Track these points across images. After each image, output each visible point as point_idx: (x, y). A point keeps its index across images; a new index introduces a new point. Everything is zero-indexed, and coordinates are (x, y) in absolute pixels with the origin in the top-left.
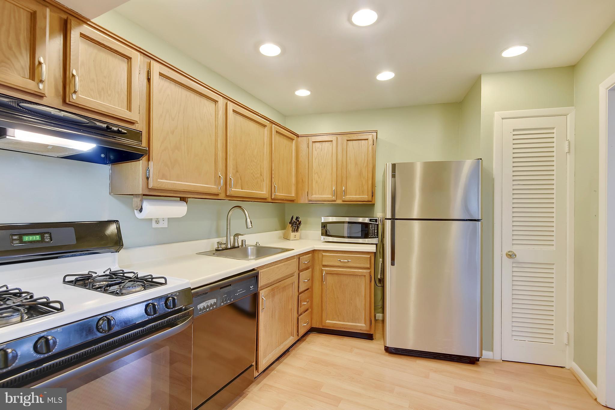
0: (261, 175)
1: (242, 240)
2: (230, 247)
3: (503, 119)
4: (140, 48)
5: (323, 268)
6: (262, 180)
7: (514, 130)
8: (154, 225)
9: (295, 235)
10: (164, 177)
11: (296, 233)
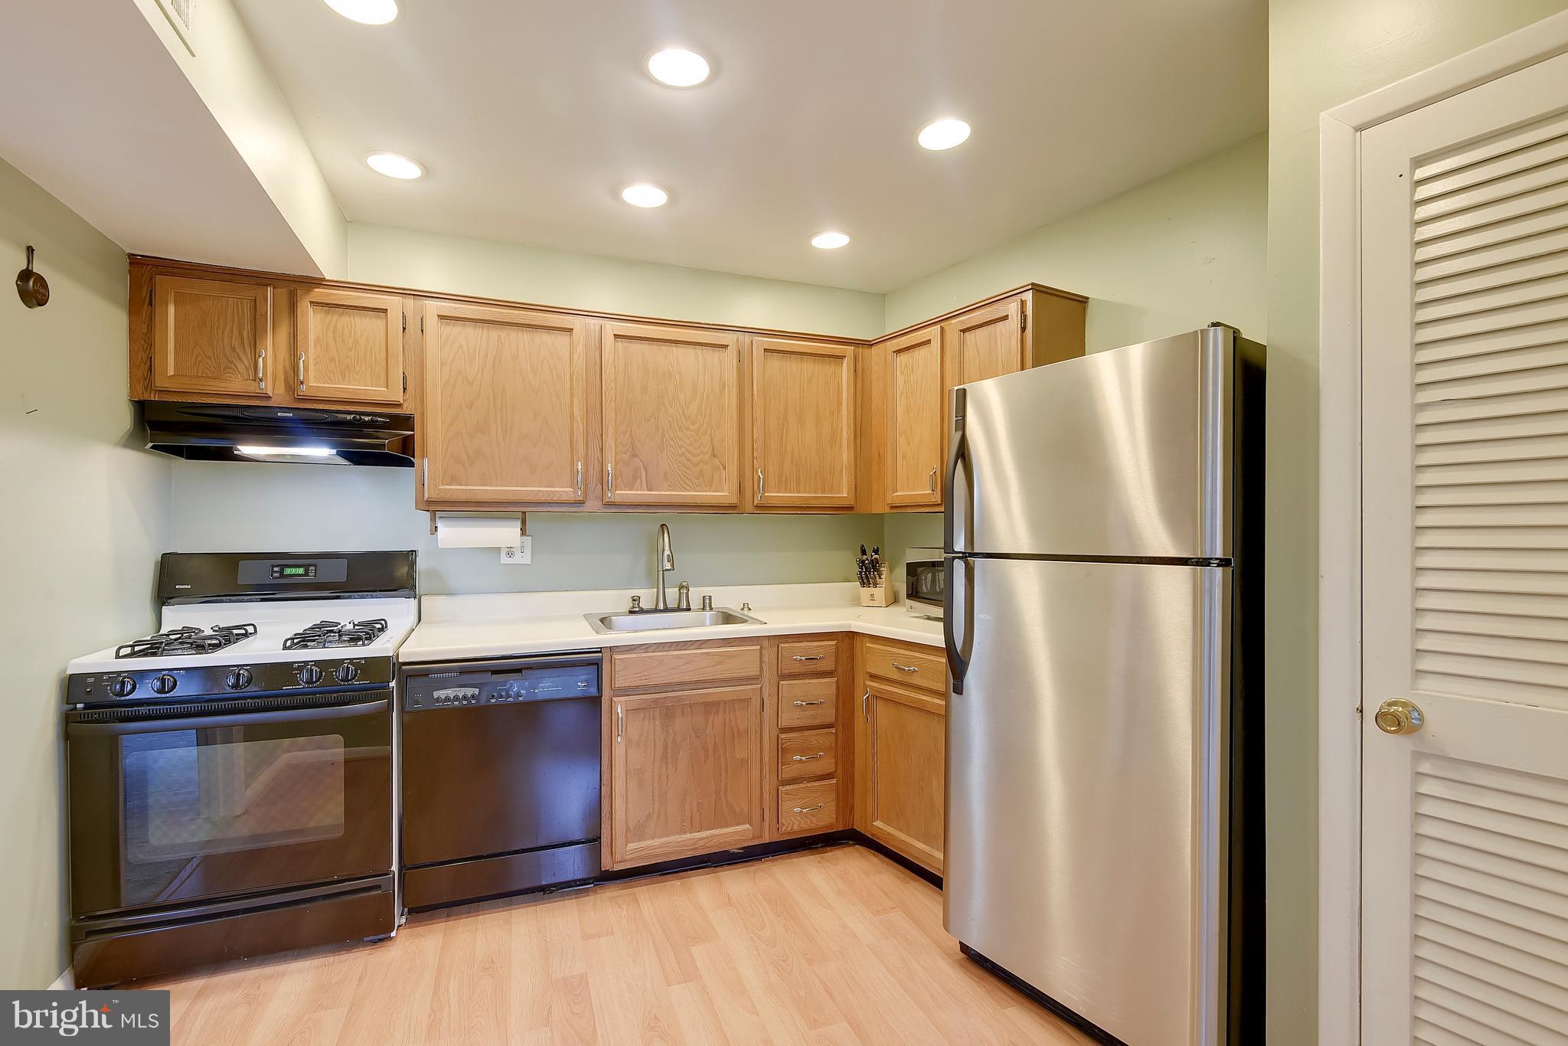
0: (714, 455)
1: (704, 597)
2: (662, 608)
3: (1360, 129)
4: (404, 289)
5: (869, 683)
6: (718, 466)
7: (1419, 162)
8: (504, 559)
9: (872, 595)
10: (454, 480)
11: (872, 590)
